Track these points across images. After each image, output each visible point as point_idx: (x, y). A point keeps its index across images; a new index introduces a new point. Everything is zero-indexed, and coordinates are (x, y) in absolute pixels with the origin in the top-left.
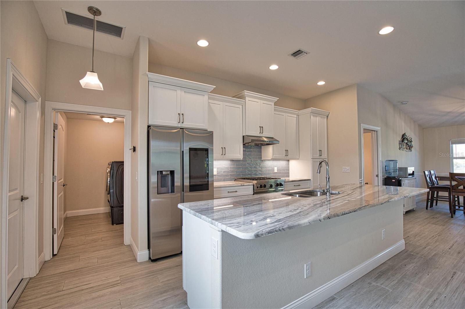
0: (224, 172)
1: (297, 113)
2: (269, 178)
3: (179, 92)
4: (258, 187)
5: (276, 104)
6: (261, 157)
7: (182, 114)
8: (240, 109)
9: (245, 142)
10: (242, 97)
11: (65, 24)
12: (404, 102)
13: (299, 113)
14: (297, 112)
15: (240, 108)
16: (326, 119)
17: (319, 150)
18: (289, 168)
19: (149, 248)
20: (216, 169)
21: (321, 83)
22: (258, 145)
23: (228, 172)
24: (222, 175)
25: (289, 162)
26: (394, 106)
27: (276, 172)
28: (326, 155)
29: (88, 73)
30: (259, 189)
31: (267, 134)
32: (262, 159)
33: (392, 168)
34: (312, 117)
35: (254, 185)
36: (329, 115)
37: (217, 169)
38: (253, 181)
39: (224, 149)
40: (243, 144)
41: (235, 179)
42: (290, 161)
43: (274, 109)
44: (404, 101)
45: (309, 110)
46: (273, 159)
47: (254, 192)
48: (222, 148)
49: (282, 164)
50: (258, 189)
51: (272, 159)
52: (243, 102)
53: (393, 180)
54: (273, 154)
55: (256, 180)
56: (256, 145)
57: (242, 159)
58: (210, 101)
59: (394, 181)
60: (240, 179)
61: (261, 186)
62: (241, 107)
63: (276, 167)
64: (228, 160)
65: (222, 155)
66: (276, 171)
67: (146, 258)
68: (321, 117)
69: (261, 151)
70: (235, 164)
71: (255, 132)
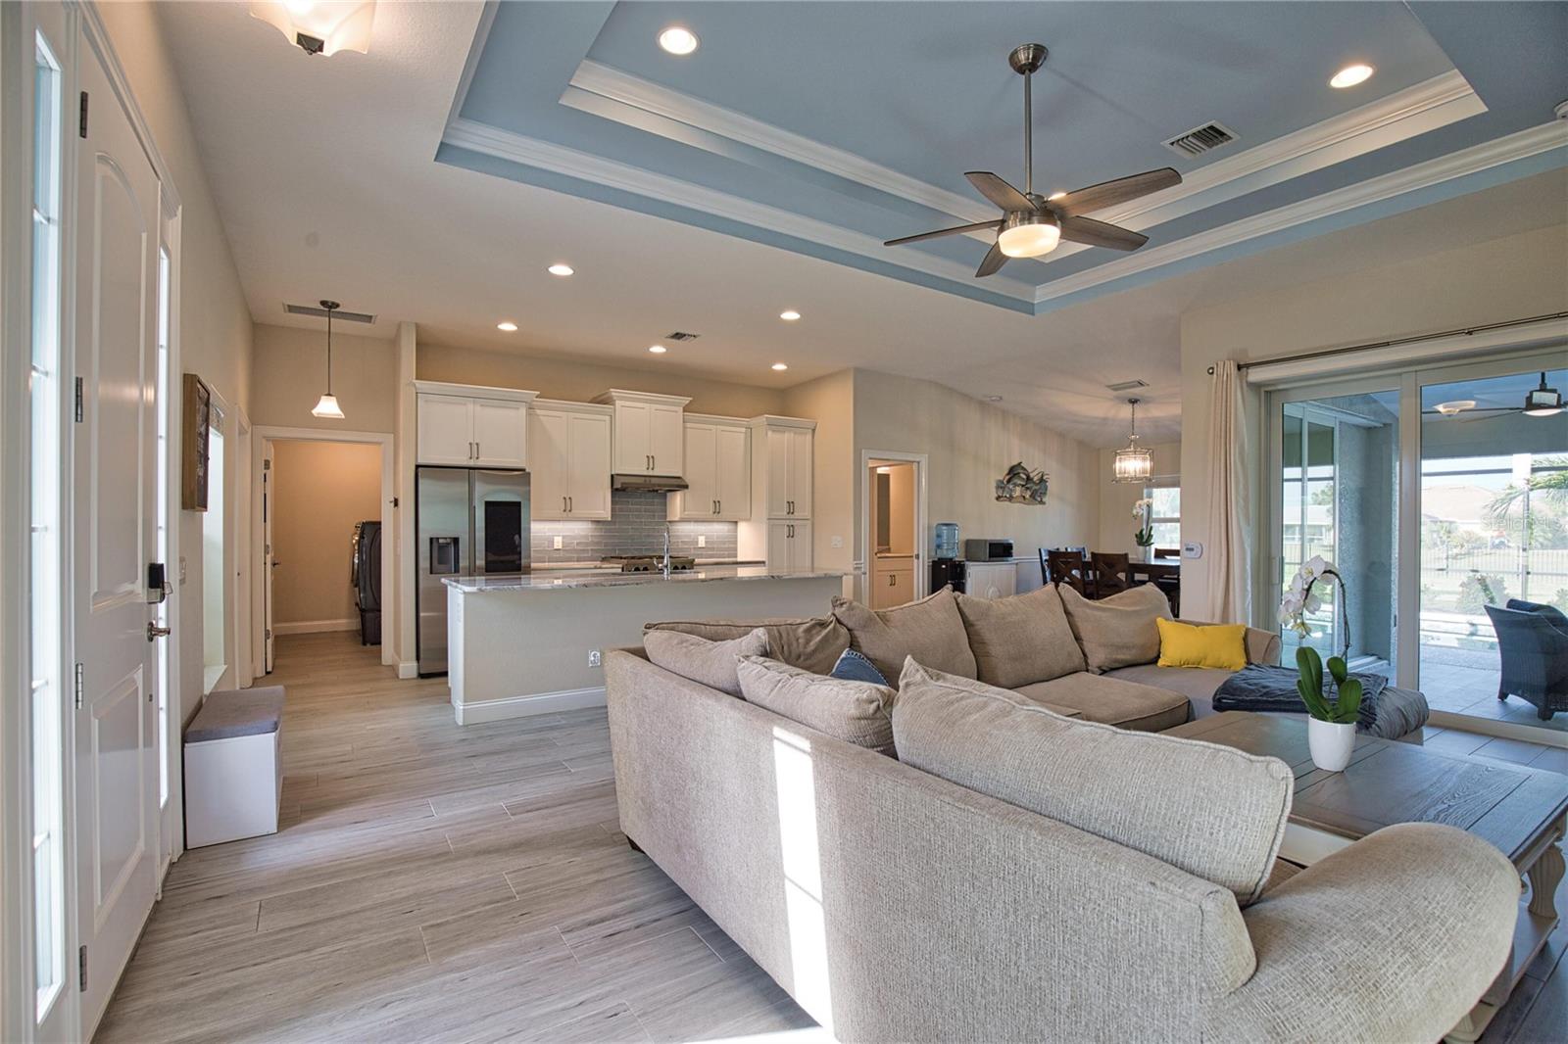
3: (471, 407)
5: (687, 409)
6: (666, 514)
7: (477, 444)
8: (605, 422)
9: (615, 487)
10: (604, 400)
11: (285, 311)
12: (994, 398)
13: (751, 423)
15: (605, 420)
16: (809, 437)
17: (789, 501)
18: (738, 539)
19: (418, 658)
20: (560, 538)
21: (780, 367)
23: (587, 544)
24: (573, 549)
25: (735, 526)
27: (704, 546)
28: (808, 513)
29: (324, 398)
31: (664, 469)
32: (668, 520)
34: (770, 433)
36: (816, 426)
37: (563, 539)
39: (567, 499)
40: (612, 491)
41: (602, 558)
42: (739, 524)
43: (683, 419)
44: (993, 395)
45: (763, 419)
46: (689, 520)
48: (563, 497)
49: (719, 529)
51: (686, 518)
52: (608, 410)
54: (684, 509)
57: (610, 519)
59: (945, 566)
60: (615, 557)
62: (608, 418)
63: (700, 535)
65: (564, 510)
66: (701, 543)
67: (414, 674)
68: (795, 433)
69: (666, 502)
70: (598, 529)
71: (636, 467)
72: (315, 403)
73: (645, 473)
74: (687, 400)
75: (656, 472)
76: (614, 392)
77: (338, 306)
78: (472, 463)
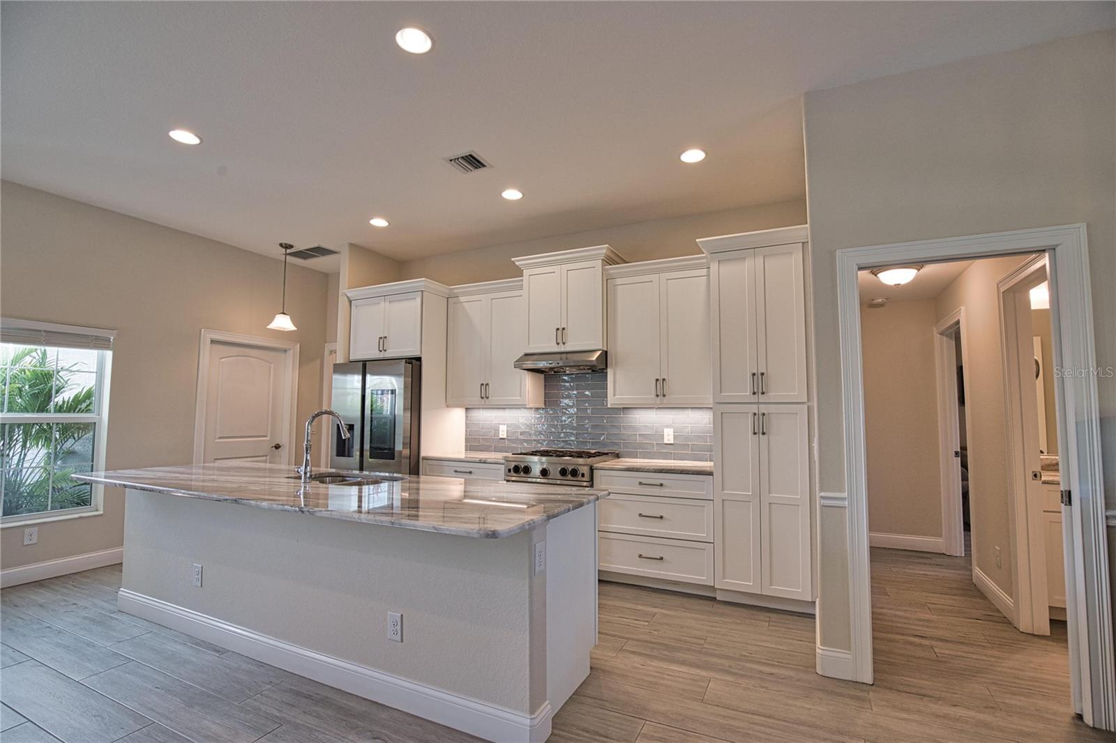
4: (509, 470)
7: (385, 337)
17: (754, 375)
27: (671, 442)
29: (279, 316)
30: (512, 474)
31: (578, 343)
34: (714, 266)
35: (505, 465)
37: (507, 427)
39: (485, 386)
43: (604, 275)
48: (482, 385)
54: (615, 393)
58: (463, 299)
61: (516, 469)
65: (483, 398)
71: (546, 344)
72: (271, 320)
73: (556, 349)
74: (603, 250)
75: (568, 347)
76: (519, 261)
77: (291, 247)
78: (381, 355)
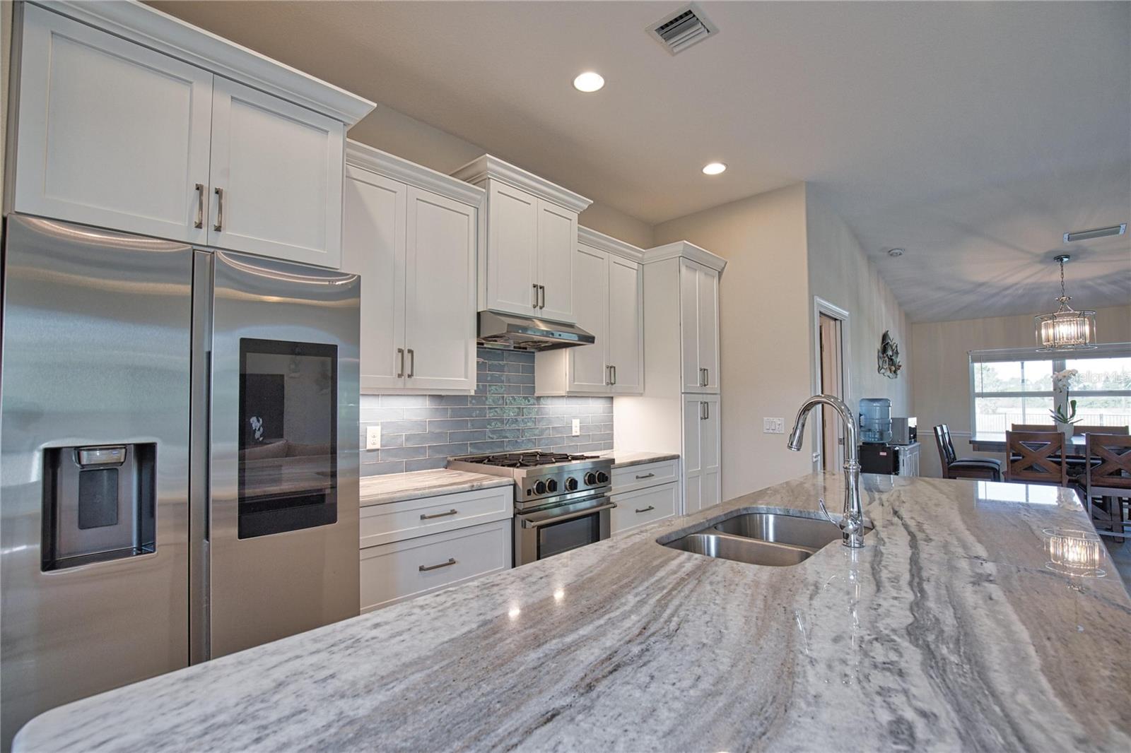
0: (406, 440)
1: (640, 255)
2: (565, 458)
3: (202, 93)
4: (529, 492)
5: (584, 218)
6: (534, 387)
7: (217, 192)
8: (468, 219)
9: (485, 334)
10: (478, 179)
12: (897, 251)
13: (646, 256)
14: (638, 251)
15: (468, 215)
16: (716, 280)
17: (701, 370)
18: (613, 422)
21: (714, 169)
22: (526, 348)
23: (423, 438)
24: (401, 449)
25: (612, 404)
26: (870, 259)
27: (578, 434)
28: (717, 385)
30: (533, 496)
31: (554, 311)
32: (536, 395)
33: (877, 421)
34: (683, 269)
35: (515, 485)
36: (724, 268)
37: (382, 429)
38: (511, 469)
39: (407, 354)
40: (478, 344)
41: (449, 462)
42: (615, 400)
43: (579, 236)
44: (894, 247)
45: (677, 248)
46: (572, 396)
47: (515, 507)
48: (400, 351)
49: (595, 408)
50: (530, 498)
51: (568, 392)
52: (479, 197)
53: (883, 451)
54: (574, 378)
55: (522, 465)
56: (520, 348)
57: (473, 393)
58: (355, 173)
59: (885, 454)
60: (466, 460)
61: (541, 488)
62: (471, 211)
63: (575, 417)
64: (426, 395)
65: (400, 376)
66: (576, 431)
68: (706, 274)
69: (534, 366)
70: (449, 412)
71: (517, 302)
74: (585, 203)
